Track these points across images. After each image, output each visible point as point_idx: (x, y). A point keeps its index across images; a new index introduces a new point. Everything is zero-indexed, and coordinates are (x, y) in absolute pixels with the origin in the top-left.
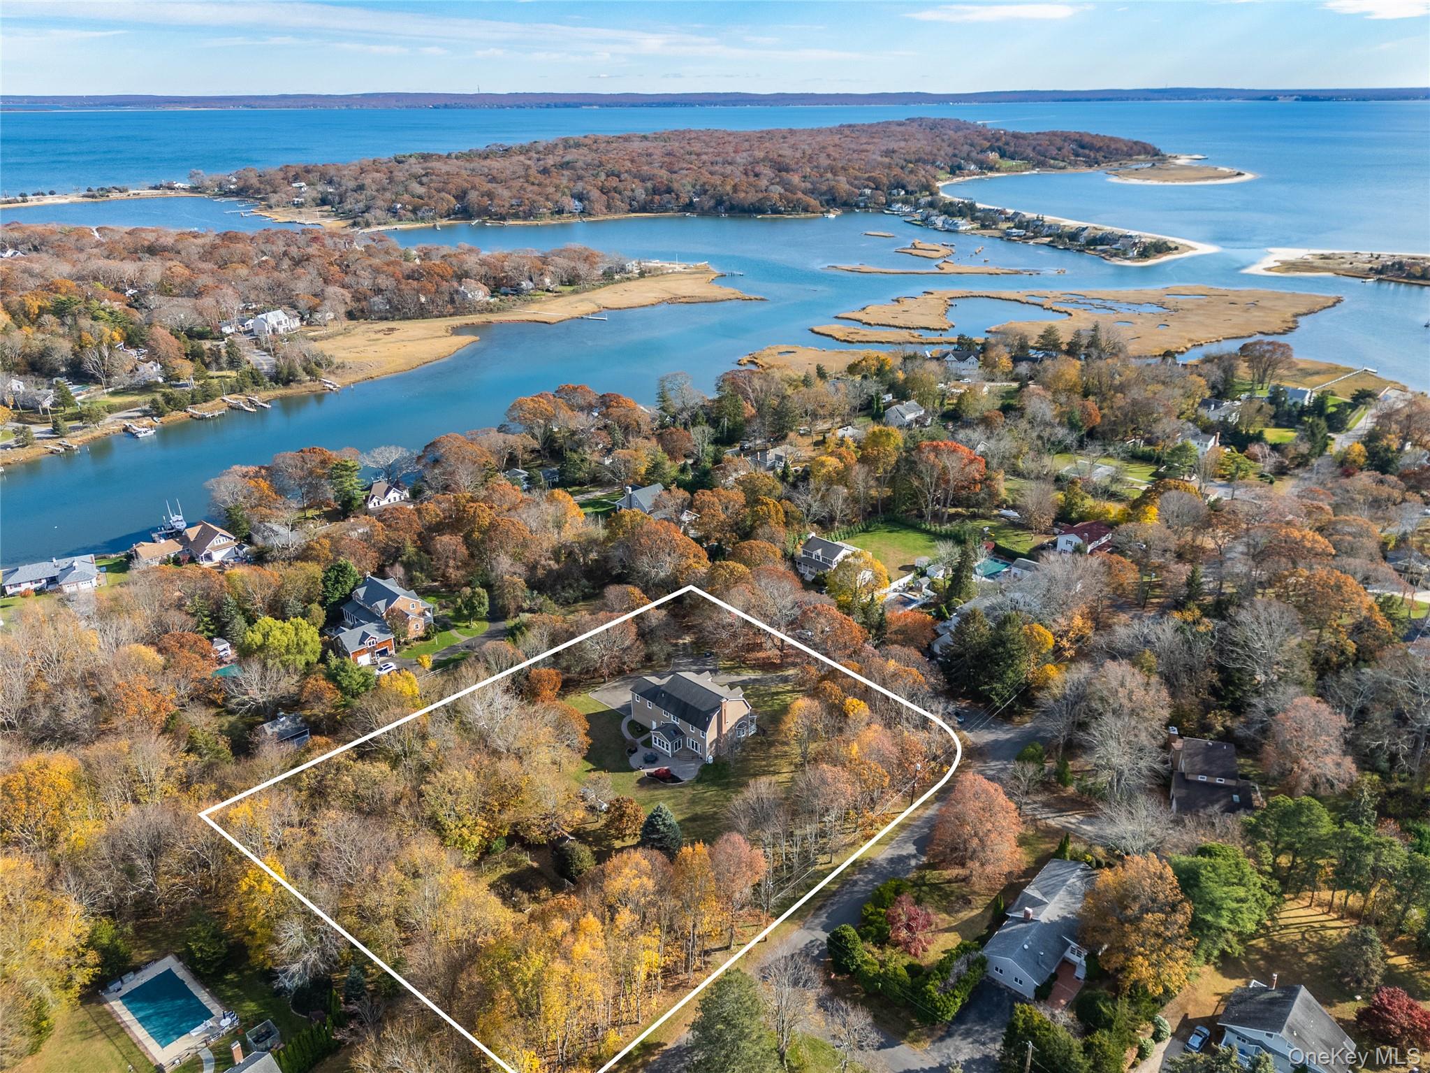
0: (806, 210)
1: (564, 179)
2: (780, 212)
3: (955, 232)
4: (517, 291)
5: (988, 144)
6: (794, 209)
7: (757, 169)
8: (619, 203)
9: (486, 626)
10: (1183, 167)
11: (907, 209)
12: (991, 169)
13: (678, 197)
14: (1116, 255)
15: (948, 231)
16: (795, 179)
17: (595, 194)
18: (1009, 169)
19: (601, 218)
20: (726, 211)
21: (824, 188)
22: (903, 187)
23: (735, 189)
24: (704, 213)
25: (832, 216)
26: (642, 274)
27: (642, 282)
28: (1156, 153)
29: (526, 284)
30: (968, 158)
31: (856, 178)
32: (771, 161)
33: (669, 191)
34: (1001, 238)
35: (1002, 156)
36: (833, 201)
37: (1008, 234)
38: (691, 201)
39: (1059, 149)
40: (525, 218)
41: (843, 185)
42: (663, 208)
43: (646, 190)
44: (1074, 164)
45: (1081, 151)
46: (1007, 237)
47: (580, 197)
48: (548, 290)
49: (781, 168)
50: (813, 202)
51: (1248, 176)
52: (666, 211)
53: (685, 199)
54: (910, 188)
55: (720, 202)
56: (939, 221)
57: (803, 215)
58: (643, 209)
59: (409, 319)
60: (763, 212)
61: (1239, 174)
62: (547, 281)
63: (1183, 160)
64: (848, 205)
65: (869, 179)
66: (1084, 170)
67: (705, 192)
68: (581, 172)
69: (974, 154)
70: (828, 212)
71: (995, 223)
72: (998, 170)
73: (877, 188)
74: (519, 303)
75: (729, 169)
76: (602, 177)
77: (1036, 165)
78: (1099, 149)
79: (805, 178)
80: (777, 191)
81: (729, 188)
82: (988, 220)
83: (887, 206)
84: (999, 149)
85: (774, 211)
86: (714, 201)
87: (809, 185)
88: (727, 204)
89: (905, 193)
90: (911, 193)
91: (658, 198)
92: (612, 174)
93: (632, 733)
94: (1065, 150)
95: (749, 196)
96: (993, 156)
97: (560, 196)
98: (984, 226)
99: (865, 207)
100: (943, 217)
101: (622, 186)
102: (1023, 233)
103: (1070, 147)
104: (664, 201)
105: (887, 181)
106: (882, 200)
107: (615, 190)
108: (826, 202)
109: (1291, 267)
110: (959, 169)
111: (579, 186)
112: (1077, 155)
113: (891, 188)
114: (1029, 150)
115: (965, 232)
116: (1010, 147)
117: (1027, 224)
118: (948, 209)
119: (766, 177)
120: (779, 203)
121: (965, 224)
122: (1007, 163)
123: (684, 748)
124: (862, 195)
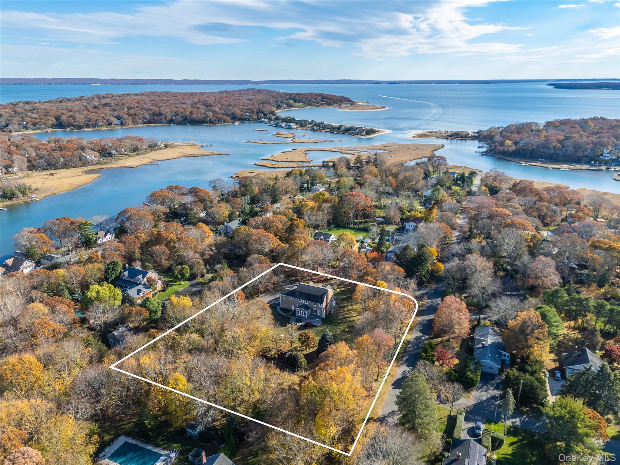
0: (225, 122)
1: (107, 110)
2: (213, 123)
3: (292, 128)
4: (110, 155)
5: (288, 98)
6: (219, 121)
7: (197, 106)
8: (138, 120)
9: (188, 283)
10: (362, 105)
11: (267, 121)
12: (292, 106)
13: (166, 117)
14: (357, 134)
15: (288, 128)
16: (217, 109)
17: (126, 116)
18: (298, 107)
19: (131, 126)
20: (189, 122)
21: (230, 112)
22: (262, 113)
23: (191, 113)
24: (178, 123)
25: (237, 124)
26: (166, 146)
27: (166, 150)
28: (350, 101)
29: (113, 152)
30: (282, 102)
31: (242, 109)
32: (202, 102)
33: (161, 114)
34: (311, 130)
35: (295, 102)
36: (235, 118)
37: (313, 129)
38: (172, 119)
39: (316, 99)
40: (93, 127)
41: (238, 111)
42: (159, 122)
43: (150, 114)
44: (323, 105)
45: (324, 100)
46: (312, 130)
47: (118, 118)
48: (125, 155)
49: (208, 106)
50: (228, 118)
51: (387, 108)
52: (161, 123)
53: (169, 118)
54: (265, 113)
55: (185, 119)
56: (283, 125)
57: (224, 124)
58: (149, 122)
59: (59, 169)
60: (206, 123)
61: (384, 107)
62: (123, 150)
63: (361, 103)
64: (242, 120)
65: (247, 109)
66: (328, 107)
67: (178, 115)
68: (114, 108)
69: (284, 101)
70: (234, 122)
71: (306, 125)
72: (294, 107)
73: (252, 112)
75: (184, 106)
76: (126, 109)
77: (308, 105)
78: (330, 99)
79: (220, 108)
80: (210, 114)
81: (188, 113)
82: (302, 124)
83: (258, 120)
84: (293, 99)
85: (211, 122)
86: (182, 118)
87: (223, 112)
88: (189, 120)
89: (264, 115)
90: (266, 115)
91: (156, 117)
92: (131, 108)
93: (284, 312)
94: (318, 99)
95: (197, 116)
96: (291, 101)
97: (108, 117)
98: (301, 126)
99: (249, 120)
100: (284, 123)
101: (137, 113)
102: (318, 128)
103: (319, 98)
104: (159, 119)
105: (255, 110)
106: (255, 117)
107: (135, 114)
108: (232, 118)
109: (421, 136)
110: (280, 106)
111: (116, 113)
112: (322, 101)
113: (257, 113)
114: (304, 99)
115: (295, 128)
116: (297, 98)
117: (319, 125)
118: (284, 120)
119: (203, 109)
120: (212, 119)
121: (294, 126)
122: (297, 104)
123: (311, 314)
124: (246, 115)
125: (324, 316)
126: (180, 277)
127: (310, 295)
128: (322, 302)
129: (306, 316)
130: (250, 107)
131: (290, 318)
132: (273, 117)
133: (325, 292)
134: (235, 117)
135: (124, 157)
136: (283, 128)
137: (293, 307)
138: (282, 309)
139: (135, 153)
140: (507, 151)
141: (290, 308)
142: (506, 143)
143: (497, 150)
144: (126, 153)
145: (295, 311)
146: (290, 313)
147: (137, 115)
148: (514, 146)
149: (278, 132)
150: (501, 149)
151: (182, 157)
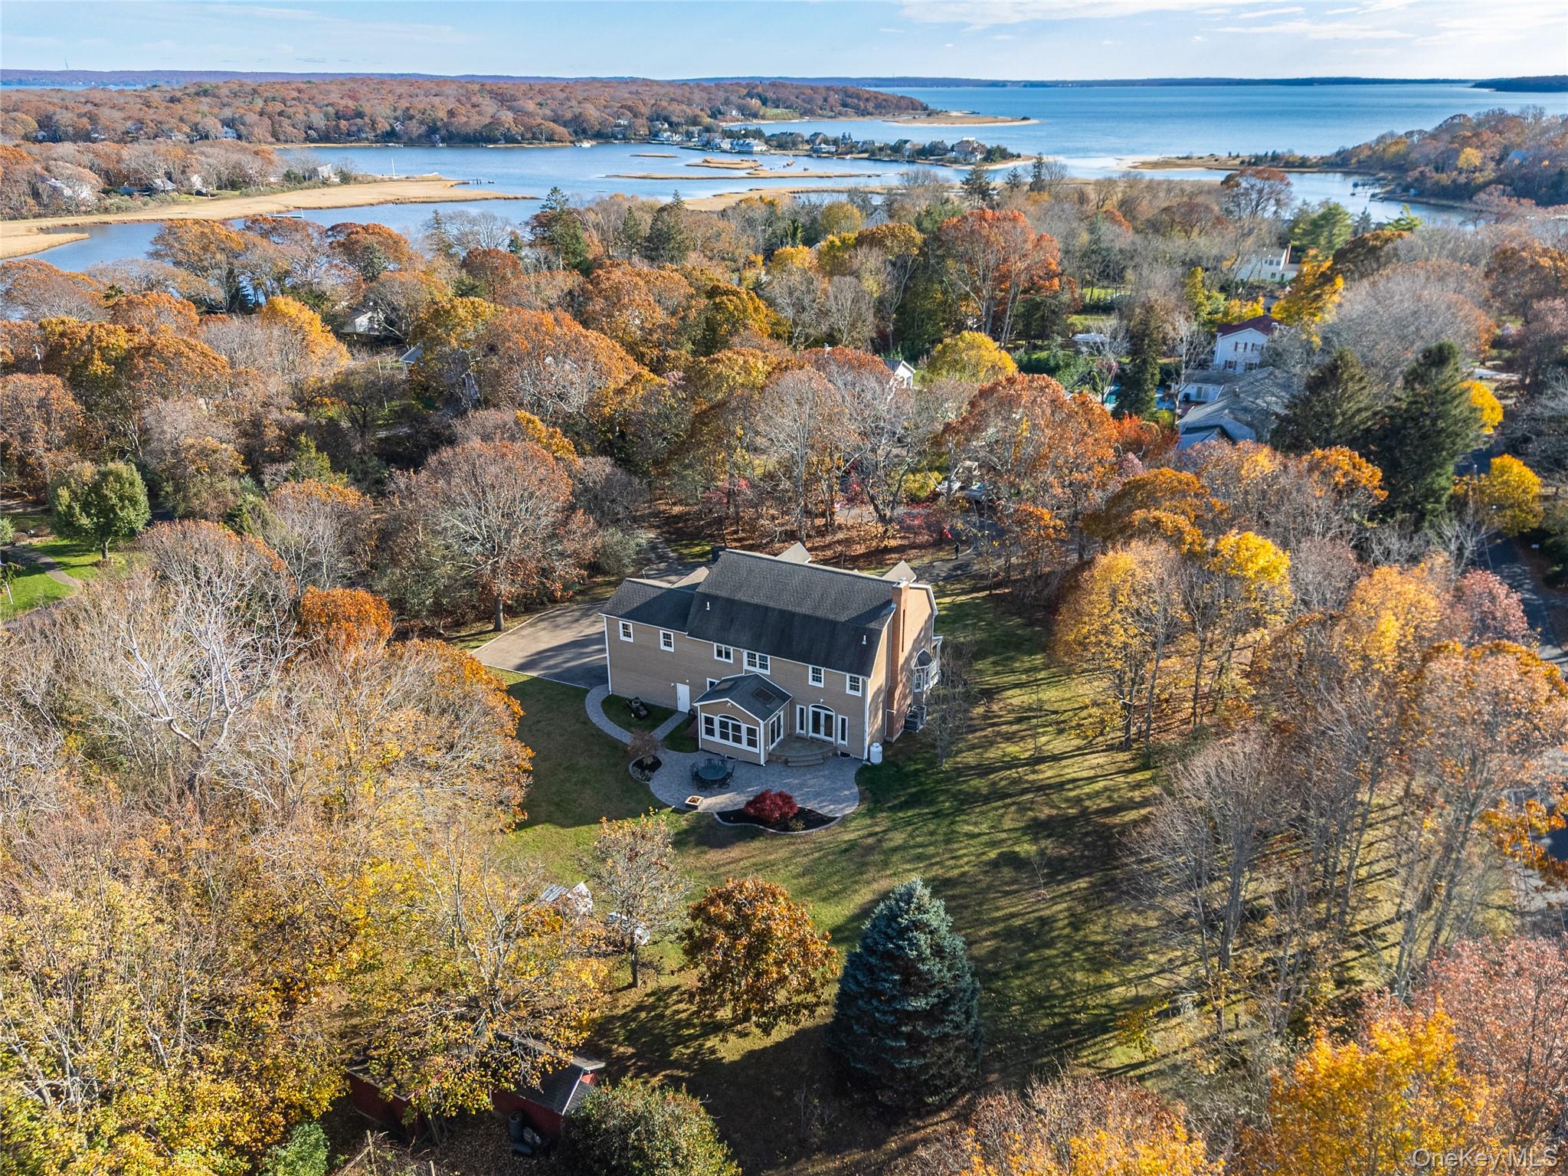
0: (550, 139)
1: (204, 104)
2: (516, 142)
3: (750, 153)
4: (149, 190)
5: (745, 92)
6: (534, 137)
7: (474, 100)
8: (290, 131)
11: (677, 138)
12: (755, 116)
13: (373, 122)
15: (739, 152)
16: (530, 106)
18: (776, 117)
20: (443, 140)
21: (569, 115)
22: (666, 119)
23: (451, 113)
24: (412, 142)
25: (586, 144)
27: (345, 188)
28: (926, 109)
29: (159, 182)
30: (727, 102)
31: (606, 107)
32: (490, 92)
33: (360, 115)
34: (809, 156)
35: (764, 103)
36: (580, 130)
37: (816, 151)
38: (393, 129)
39: (825, 100)
41: (593, 114)
42: (351, 137)
43: (326, 115)
44: (846, 115)
45: (849, 100)
46: (815, 153)
47: (228, 123)
48: (199, 193)
50: (560, 130)
52: (359, 140)
53: (383, 126)
54: (674, 119)
55: (433, 130)
56: (726, 144)
57: (548, 144)
58: (325, 137)
60: (495, 141)
62: (198, 184)
63: (954, 114)
64: (603, 136)
65: (622, 107)
66: (861, 119)
67: (411, 118)
68: (225, 100)
69: (734, 98)
70: (580, 141)
71: (795, 144)
72: (763, 117)
73: (635, 118)
74: (152, 204)
75: (436, 100)
76: (259, 103)
77: (803, 115)
78: (867, 100)
79: (541, 105)
80: (507, 117)
81: (442, 114)
82: (783, 143)
83: (653, 136)
84: (759, 96)
85: (510, 139)
86: (424, 128)
87: (548, 112)
88: (443, 132)
89: (671, 124)
90: (678, 124)
91: (343, 124)
92: (274, 99)
93: (627, 726)
94: (831, 100)
95: (472, 121)
96: (755, 103)
97: (198, 118)
98: (781, 146)
99: (625, 138)
100: (728, 140)
101: (291, 110)
102: (833, 149)
103: (834, 98)
104: (354, 128)
105: (646, 111)
106: (644, 131)
107: (281, 114)
108: (576, 132)
109: (1155, 165)
110: (720, 113)
111: (227, 113)
112: (845, 105)
113: (651, 120)
114: (793, 98)
115: (762, 153)
116: (770, 95)
117: (835, 142)
118: (729, 134)
119: (489, 107)
120: (514, 130)
121: (758, 146)
122: (771, 111)
123: (792, 738)
124: (619, 125)
125: (876, 753)
126: (85, 521)
127: (786, 617)
128: (862, 665)
129: (761, 751)
130: (630, 103)
131: (656, 765)
132: (695, 129)
133: (887, 602)
134: (584, 131)
135: (192, 198)
136: (724, 151)
137: (683, 691)
138: (615, 705)
139: (237, 193)
140: (1467, 184)
141: (664, 702)
142: (1463, 157)
143: (1429, 184)
144: (204, 191)
145: (692, 716)
146: (661, 732)
147: (289, 118)
148: (1492, 165)
149: (708, 158)
150: (1444, 178)
151: (387, 202)
